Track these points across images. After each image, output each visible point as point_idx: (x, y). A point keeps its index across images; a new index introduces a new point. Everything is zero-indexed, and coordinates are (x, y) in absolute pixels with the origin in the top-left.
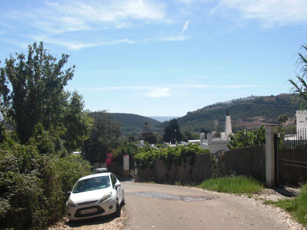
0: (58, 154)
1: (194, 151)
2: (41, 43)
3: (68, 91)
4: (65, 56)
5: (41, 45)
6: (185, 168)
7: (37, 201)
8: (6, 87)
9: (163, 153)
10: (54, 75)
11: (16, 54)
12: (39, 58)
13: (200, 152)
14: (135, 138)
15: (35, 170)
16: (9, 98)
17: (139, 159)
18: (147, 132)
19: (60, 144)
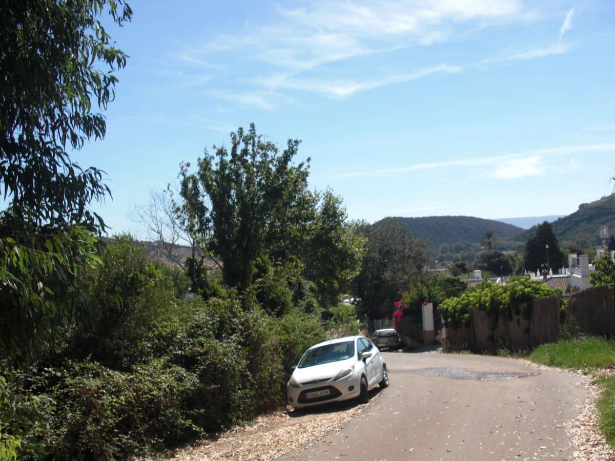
0: (299, 306)
1: (531, 293)
2: (252, 126)
3: (316, 192)
4: (293, 142)
5: (251, 129)
6: (519, 324)
7: (238, 377)
8: (202, 203)
9: (483, 298)
10: (275, 177)
11: (214, 147)
12: (251, 151)
13: (543, 295)
14: (467, 266)
15: (235, 335)
16: (208, 221)
17: (447, 309)
18: (492, 252)
19: (303, 288)
